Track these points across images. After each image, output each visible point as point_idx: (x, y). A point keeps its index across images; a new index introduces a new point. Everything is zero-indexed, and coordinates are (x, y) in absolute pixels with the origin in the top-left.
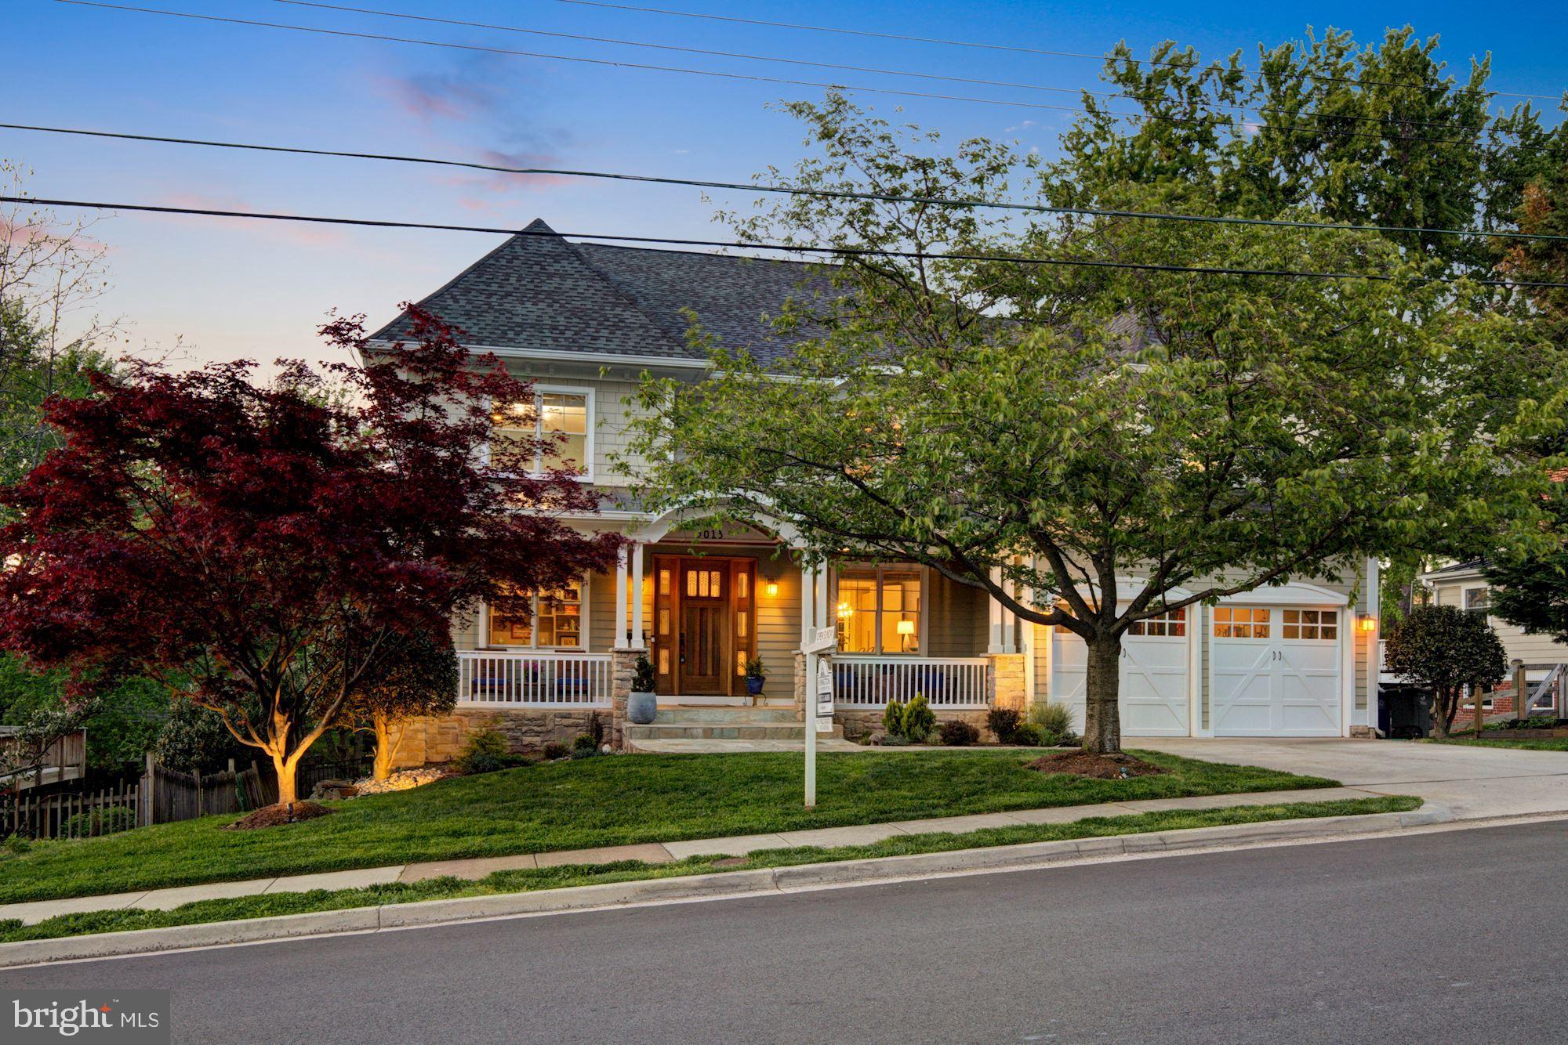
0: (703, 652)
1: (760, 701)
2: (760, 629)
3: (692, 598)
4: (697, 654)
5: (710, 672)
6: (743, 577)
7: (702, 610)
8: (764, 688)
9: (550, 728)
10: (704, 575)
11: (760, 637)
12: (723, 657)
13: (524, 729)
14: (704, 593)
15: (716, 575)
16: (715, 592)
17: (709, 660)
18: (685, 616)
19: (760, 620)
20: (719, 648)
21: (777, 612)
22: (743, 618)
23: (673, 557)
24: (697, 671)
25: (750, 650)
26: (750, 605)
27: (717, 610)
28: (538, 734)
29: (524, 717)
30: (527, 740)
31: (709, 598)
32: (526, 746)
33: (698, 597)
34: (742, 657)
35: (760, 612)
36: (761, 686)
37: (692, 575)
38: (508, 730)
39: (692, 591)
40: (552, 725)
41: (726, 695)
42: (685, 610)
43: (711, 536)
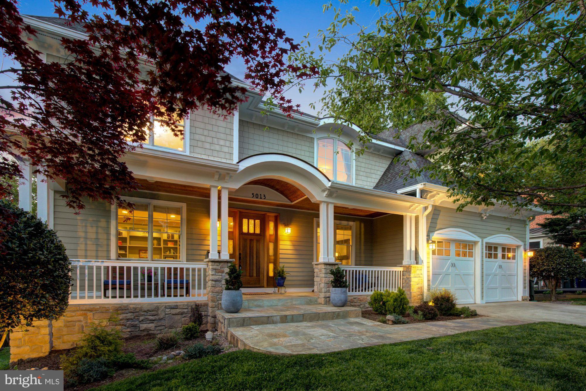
0: (251, 264)
1: (282, 290)
2: (281, 251)
3: (245, 234)
4: (248, 265)
5: (255, 275)
6: (272, 225)
7: (251, 240)
8: (286, 283)
9: (162, 317)
10: (252, 222)
11: (281, 256)
12: (261, 266)
13: (141, 318)
14: (251, 231)
15: (258, 222)
16: (258, 231)
17: (255, 268)
18: (241, 243)
19: (281, 247)
20: (259, 262)
21: (288, 243)
22: (271, 246)
23: (236, 210)
24: (248, 274)
25: (275, 263)
26: (276, 240)
27: (258, 241)
28: (152, 321)
29: (141, 310)
30: (143, 326)
31: (254, 234)
32: (144, 330)
33: (248, 234)
34: (271, 266)
35: (281, 243)
36: (284, 282)
37: (245, 221)
38: (128, 320)
39: (245, 230)
40: (164, 314)
41: (263, 287)
42: (242, 240)
43: (259, 197)
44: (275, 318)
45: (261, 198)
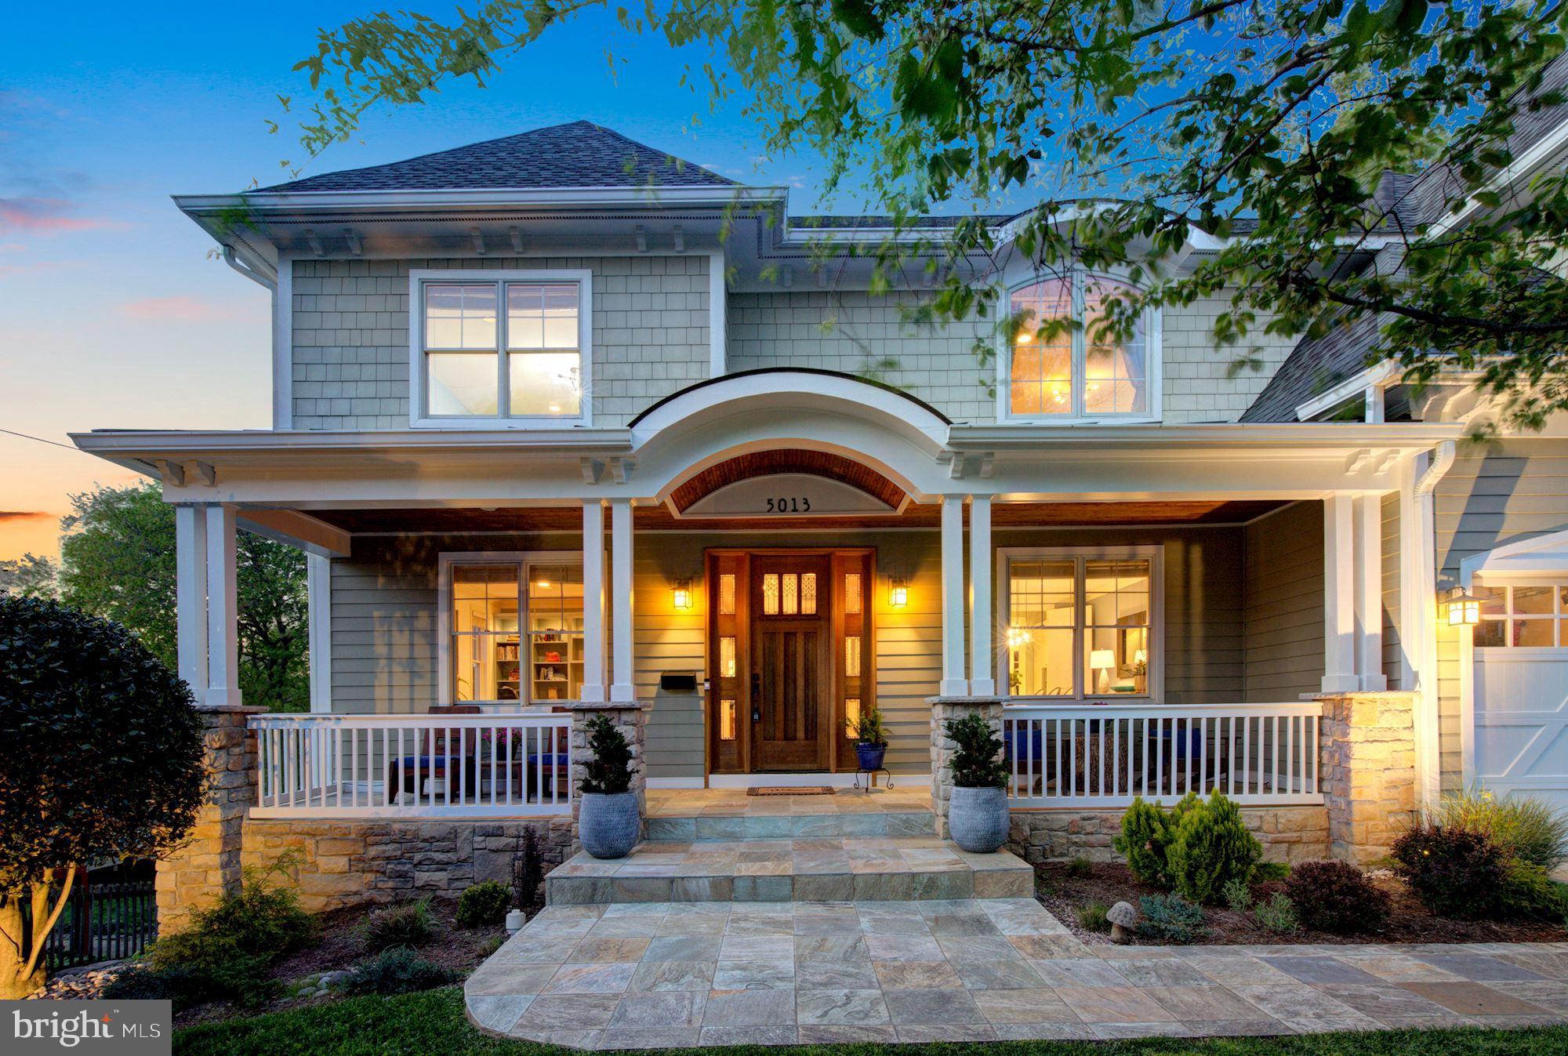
0: (789, 704)
1: (882, 779)
2: (880, 663)
3: (771, 618)
4: (780, 708)
5: (801, 734)
6: (853, 582)
7: (789, 636)
8: (888, 758)
9: (463, 855)
10: (790, 580)
11: (881, 676)
12: (821, 710)
13: (418, 857)
14: (790, 607)
15: (810, 579)
16: (809, 607)
17: (800, 715)
18: (760, 646)
19: (880, 648)
20: (815, 696)
21: (908, 634)
22: (852, 647)
23: (741, 553)
24: (780, 734)
25: (865, 697)
26: (865, 628)
27: (810, 636)
28: (442, 866)
29: (416, 837)
30: (422, 877)
31: (799, 616)
32: (422, 888)
33: (781, 616)
34: (853, 710)
35: (880, 635)
36: (881, 757)
37: (770, 582)
38: (388, 859)
39: (770, 607)
40: (468, 849)
41: (827, 771)
42: (759, 637)
43: (790, 507)
44: (692, 886)
45: (795, 510)
